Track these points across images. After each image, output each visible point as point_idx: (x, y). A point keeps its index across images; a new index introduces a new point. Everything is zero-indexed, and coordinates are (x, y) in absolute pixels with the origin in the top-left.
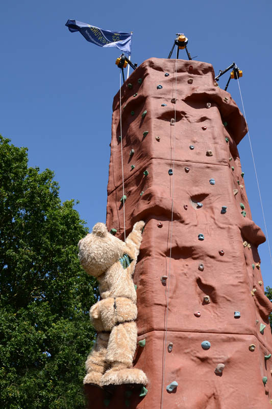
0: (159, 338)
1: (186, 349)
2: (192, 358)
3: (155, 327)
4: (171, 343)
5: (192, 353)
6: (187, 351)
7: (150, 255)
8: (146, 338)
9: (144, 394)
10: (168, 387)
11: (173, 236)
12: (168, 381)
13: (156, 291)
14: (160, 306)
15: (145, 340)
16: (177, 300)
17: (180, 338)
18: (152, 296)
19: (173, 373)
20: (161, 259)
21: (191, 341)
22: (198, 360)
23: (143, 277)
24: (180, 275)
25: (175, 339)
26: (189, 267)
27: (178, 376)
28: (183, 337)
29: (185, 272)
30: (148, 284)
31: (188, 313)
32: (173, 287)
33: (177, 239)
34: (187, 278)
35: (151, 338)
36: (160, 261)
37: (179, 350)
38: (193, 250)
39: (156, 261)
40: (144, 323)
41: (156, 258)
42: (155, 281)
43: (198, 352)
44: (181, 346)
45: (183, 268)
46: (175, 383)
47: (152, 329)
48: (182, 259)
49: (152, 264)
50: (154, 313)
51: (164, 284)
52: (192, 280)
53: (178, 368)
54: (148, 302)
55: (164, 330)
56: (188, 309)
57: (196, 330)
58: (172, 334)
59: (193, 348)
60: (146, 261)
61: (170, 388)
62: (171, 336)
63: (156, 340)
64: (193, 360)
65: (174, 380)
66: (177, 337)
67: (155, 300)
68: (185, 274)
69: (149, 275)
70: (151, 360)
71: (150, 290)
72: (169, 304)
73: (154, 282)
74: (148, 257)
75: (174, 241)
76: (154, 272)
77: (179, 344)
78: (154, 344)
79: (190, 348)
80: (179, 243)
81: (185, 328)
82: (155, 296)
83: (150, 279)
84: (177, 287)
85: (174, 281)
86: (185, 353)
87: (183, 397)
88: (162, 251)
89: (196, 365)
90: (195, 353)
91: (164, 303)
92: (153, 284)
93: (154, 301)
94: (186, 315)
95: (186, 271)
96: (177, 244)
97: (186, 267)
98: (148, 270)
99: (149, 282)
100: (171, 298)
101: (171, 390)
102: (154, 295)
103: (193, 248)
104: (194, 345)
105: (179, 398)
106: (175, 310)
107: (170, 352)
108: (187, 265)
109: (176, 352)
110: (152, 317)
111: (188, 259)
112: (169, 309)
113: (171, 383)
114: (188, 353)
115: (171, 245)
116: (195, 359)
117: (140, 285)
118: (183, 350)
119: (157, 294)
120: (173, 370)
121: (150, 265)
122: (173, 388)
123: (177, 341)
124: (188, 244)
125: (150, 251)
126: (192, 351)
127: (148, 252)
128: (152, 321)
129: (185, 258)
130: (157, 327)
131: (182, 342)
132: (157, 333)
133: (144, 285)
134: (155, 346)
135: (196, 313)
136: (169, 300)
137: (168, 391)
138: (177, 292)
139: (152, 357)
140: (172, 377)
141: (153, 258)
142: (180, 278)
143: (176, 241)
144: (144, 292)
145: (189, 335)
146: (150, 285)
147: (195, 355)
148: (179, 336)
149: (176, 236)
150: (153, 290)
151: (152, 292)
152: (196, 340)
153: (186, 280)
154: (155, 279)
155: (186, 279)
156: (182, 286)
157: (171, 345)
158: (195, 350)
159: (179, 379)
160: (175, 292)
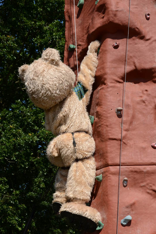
0: (114, 174)
1: (142, 182)
2: (148, 191)
3: (110, 163)
4: (126, 178)
5: (147, 186)
6: (142, 184)
7: (105, 84)
8: (103, 173)
9: (101, 228)
10: (122, 221)
11: (131, 57)
12: (122, 216)
13: (111, 125)
14: (115, 141)
15: (101, 175)
16: (134, 132)
17: (136, 172)
18: (107, 131)
19: (127, 207)
20: (117, 87)
21: (147, 174)
22: (154, 193)
23: (98, 109)
24: (138, 103)
25: (130, 174)
26: (149, 92)
27: (132, 210)
28: (138, 171)
29: (144, 100)
30: (102, 117)
31: (144, 145)
32: (129, 118)
33: (136, 61)
34: (146, 105)
35: (107, 173)
36: (115, 89)
37: (135, 184)
38: (153, 73)
39: (111, 91)
40: (101, 158)
41: (111, 87)
42: (109, 113)
43: (154, 185)
44: (137, 180)
45: (141, 95)
46: (129, 217)
47: (107, 165)
48: (142, 83)
49: (107, 94)
50: (109, 148)
51: (120, 116)
52: (151, 107)
53: (132, 202)
54: (103, 137)
55: (119, 165)
56: (145, 141)
57: (152, 163)
58: (127, 169)
59: (148, 181)
60: (101, 91)
61: (124, 222)
62: (126, 171)
63: (111, 175)
64: (148, 193)
65: (128, 214)
66: (132, 171)
67: (109, 134)
68: (144, 102)
69: (103, 107)
70: (107, 195)
71: (105, 124)
72: (124, 138)
73: (109, 115)
74: (104, 86)
75: (132, 63)
76: (108, 104)
77: (134, 178)
78: (109, 180)
79: (145, 181)
80: (138, 65)
81: (140, 161)
82: (110, 130)
83: (104, 112)
84: (133, 117)
85: (131, 112)
86: (141, 187)
87: (137, 229)
88: (119, 77)
89: (152, 198)
90: (151, 186)
91: (119, 137)
92: (107, 117)
93: (108, 136)
94: (142, 148)
95: (145, 98)
96: (135, 66)
97: (145, 92)
98: (103, 102)
99: (104, 115)
100: (127, 130)
101: (125, 224)
102: (108, 129)
103: (153, 70)
104: (149, 178)
105: (133, 231)
106: (131, 143)
107: (125, 187)
108: (146, 91)
109: (132, 186)
110: (107, 152)
111: (148, 83)
112: (124, 143)
113: (125, 217)
114: (144, 186)
115: (129, 68)
116: (151, 192)
117: (96, 117)
118: (138, 183)
119: (112, 128)
120: (127, 205)
121: (105, 95)
122: (127, 222)
123: (132, 175)
124: (147, 66)
125: (105, 79)
126: (148, 184)
127: (103, 80)
128: (107, 157)
129: (145, 81)
130: (112, 163)
131: (137, 176)
132: (112, 169)
133: (99, 118)
134: (110, 182)
135: (153, 144)
136: (124, 133)
137: (122, 225)
138: (135, 123)
139: (107, 192)
140: (126, 212)
141: (108, 88)
142: (138, 107)
143: (134, 63)
144: (99, 126)
145: (145, 168)
146: (104, 118)
147: (151, 188)
148: (134, 170)
149: (134, 56)
150: (108, 124)
151: (107, 126)
152: (153, 173)
153: (144, 109)
154: (109, 112)
155: (145, 107)
156: (140, 115)
157: (126, 180)
158: (151, 183)
159: (134, 212)
160: (131, 123)
